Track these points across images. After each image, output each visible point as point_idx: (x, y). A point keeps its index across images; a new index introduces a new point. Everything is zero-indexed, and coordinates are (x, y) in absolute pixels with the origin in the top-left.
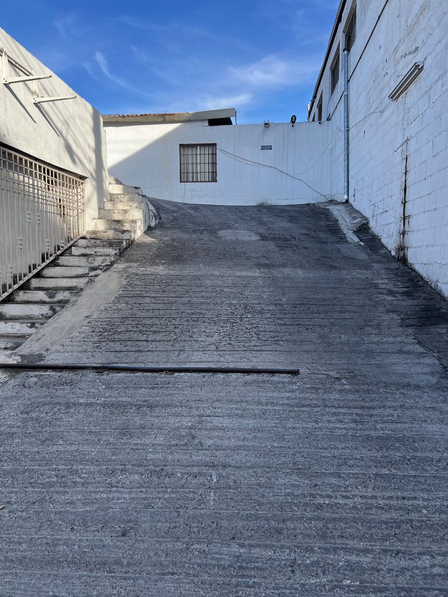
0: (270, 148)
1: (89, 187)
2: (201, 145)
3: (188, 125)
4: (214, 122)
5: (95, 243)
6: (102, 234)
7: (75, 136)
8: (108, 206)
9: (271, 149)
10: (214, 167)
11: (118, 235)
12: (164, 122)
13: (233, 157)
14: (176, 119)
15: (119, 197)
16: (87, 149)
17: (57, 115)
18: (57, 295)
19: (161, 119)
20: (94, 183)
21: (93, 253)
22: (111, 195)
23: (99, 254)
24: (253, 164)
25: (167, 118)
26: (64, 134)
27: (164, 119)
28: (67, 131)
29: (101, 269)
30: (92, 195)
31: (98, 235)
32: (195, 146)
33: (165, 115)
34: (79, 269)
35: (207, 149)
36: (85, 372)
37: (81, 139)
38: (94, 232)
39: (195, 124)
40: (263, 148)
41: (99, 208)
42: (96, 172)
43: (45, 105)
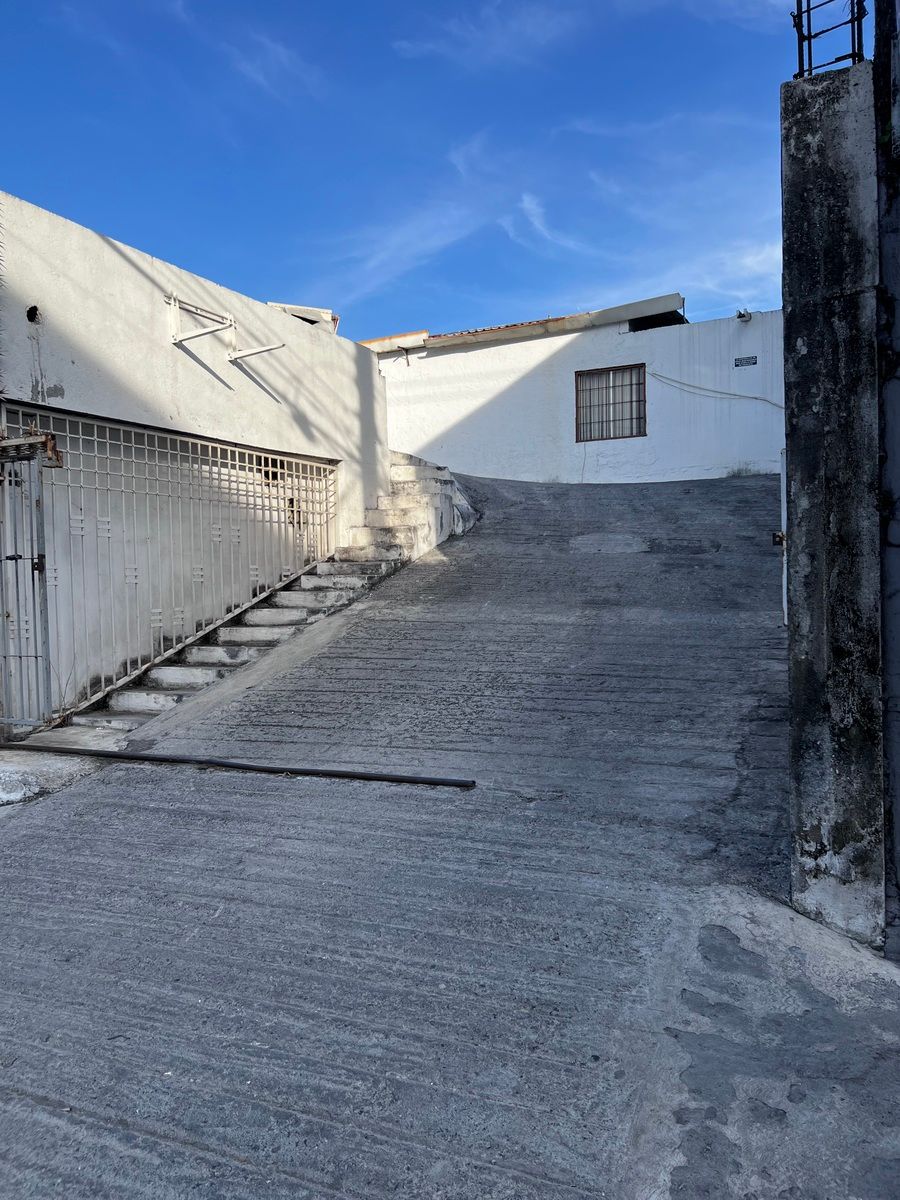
0: (753, 361)
1: (345, 477)
2: (616, 370)
3: (591, 334)
4: (639, 324)
5: (341, 567)
6: (358, 552)
7: (314, 396)
8: (385, 503)
9: (755, 363)
10: (642, 406)
11: (380, 553)
12: (547, 334)
13: (677, 385)
14: (568, 326)
15: (406, 486)
16: (339, 412)
17: (275, 369)
18: (240, 654)
19: (540, 330)
20: (356, 467)
21: (331, 585)
22: (393, 483)
23: (339, 586)
24: (719, 396)
25: (551, 326)
26: (291, 396)
27: (546, 329)
28: (298, 391)
29: (325, 612)
30: (350, 488)
31: (352, 554)
32: (606, 371)
33: (547, 321)
34: (294, 612)
35: (627, 376)
36: (184, 767)
37: (327, 401)
38: (346, 550)
39: (603, 333)
40: (739, 363)
41: (366, 509)
42: (361, 449)
43: (252, 360)
